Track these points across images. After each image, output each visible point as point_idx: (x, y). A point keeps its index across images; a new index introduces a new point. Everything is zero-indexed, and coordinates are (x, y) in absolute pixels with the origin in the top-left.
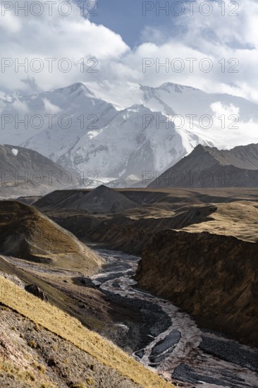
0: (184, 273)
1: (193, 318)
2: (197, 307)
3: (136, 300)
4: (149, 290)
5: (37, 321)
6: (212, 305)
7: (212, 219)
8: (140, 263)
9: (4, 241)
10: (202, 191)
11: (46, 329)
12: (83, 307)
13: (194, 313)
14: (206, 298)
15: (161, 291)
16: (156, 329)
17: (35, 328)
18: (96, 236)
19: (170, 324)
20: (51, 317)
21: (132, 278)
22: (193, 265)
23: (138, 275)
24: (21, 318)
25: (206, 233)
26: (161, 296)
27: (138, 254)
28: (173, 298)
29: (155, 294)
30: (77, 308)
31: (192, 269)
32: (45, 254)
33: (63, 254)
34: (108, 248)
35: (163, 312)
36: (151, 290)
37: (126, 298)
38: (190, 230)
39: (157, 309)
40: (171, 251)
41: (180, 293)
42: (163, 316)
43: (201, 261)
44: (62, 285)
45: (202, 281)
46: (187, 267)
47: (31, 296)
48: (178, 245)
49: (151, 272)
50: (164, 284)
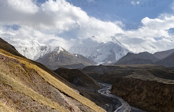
0: (125, 90)
1: (129, 103)
2: (129, 100)
3: (111, 97)
4: (115, 94)
5: (83, 103)
6: (134, 99)
7: (133, 74)
8: (112, 86)
9: (74, 80)
10: (130, 66)
11: (85, 105)
12: (96, 99)
13: (129, 101)
14: (132, 97)
15: (118, 95)
16: (117, 106)
17: (82, 105)
18: (99, 79)
19: (121, 105)
20: (87, 102)
21: (110, 91)
22: (128, 87)
23: (112, 90)
24: (78, 102)
25: (131, 78)
26: (119, 96)
27: (112, 84)
28: (122, 97)
29: (117, 96)
30: (94, 100)
31: (128, 88)
32: (85, 84)
33: (90, 84)
34: (103, 82)
35: (119, 101)
36: (116, 94)
37: (108, 97)
38: (127, 77)
39: (117, 100)
40: (121, 83)
41: (124, 96)
42: (119, 102)
43: (130, 86)
44: (90, 93)
45: (131, 92)
46: (126, 88)
47: (81, 96)
48: (123, 81)
49: (115, 89)
50: (119, 93)
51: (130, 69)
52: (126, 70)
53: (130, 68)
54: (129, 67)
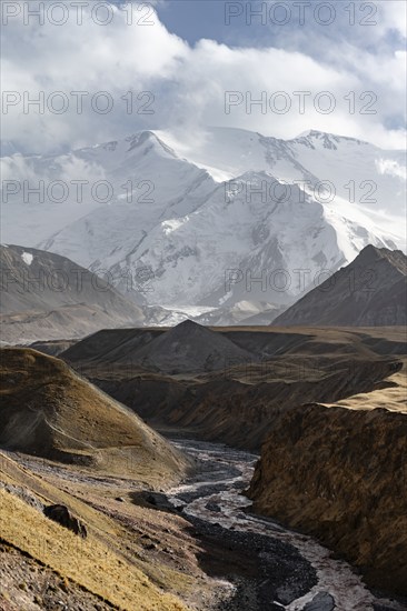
0: (340, 486)
1: (357, 570)
2: (364, 550)
3: (250, 535)
4: (274, 517)
5: (66, 572)
6: (393, 545)
7: (394, 385)
8: (258, 466)
9: (7, 423)
10: (373, 333)
11: (83, 588)
12: (152, 547)
13: (360, 561)
14: (383, 533)
15: (298, 519)
16: (288, 591)
17: (63, 587)
18: (176, 415)
19: (314, 581)
20: (92, 565)
21: (243, 494)
22: (358, 471)
23: (254, 490)
24: (36, 567)
25: (381, 411)
26: (298, 528)
27: (255, 449)
28: (321, 533)
29: (286, 525)
30: (139, 549)
31: (356, 478)
32: (82, 448)
33: (114, 449)
34: (198, 437)
35: (300, 559)
36: (280, 516)
37: (231, 533)
38: (352, 404)
39: (289, 552)
40: (317, 444)
41: (333, 523)
42: (300, 565)
43: (374, 462)
44: (112, 506)
45: (374, 501)
46: (346, 474)
47: (56, 525)
48: (329, 433)
49: (279, 483)
50: (303, 507)
51: (376, 357)
52: (347, 357)
53: (376, 351)
54: (369, 341)
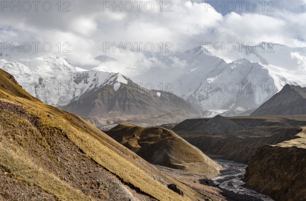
0: (279, 177)
3: (245, 195)
4: (254, 188)
6: (302, 200)
7: (299, 137)
8: (247, 169)
9: (153, 154)
10: (290, 117)
12: (208, 200)
14: (297, 195)
15: (263, 189)
18: (215, 150)
21: (242, 180)
22: (286, 171)
23: (246, 178)
25: (294, 147)
26: (263, 193)
27: (246, 162)
28: (273, 195)
29: (259, 192)
31: (286, 173)
32: (180, 163)
33: (193, 163)
34: (224, 158)
36: (256, 188)
37: (237, 194)
38: (283, 145)
40: (269, 161)
41: (277, 191)
43: (292, 167)
44: (192, 185)
45: (293, 182)
46: (281, 172)
47: (172, 192)
48: (274, 156)
49: (255, 176)
50: (265, 184)
51: (291, 127)
52: (280, 127)
53: (291, 124)
54: (289, 121)
